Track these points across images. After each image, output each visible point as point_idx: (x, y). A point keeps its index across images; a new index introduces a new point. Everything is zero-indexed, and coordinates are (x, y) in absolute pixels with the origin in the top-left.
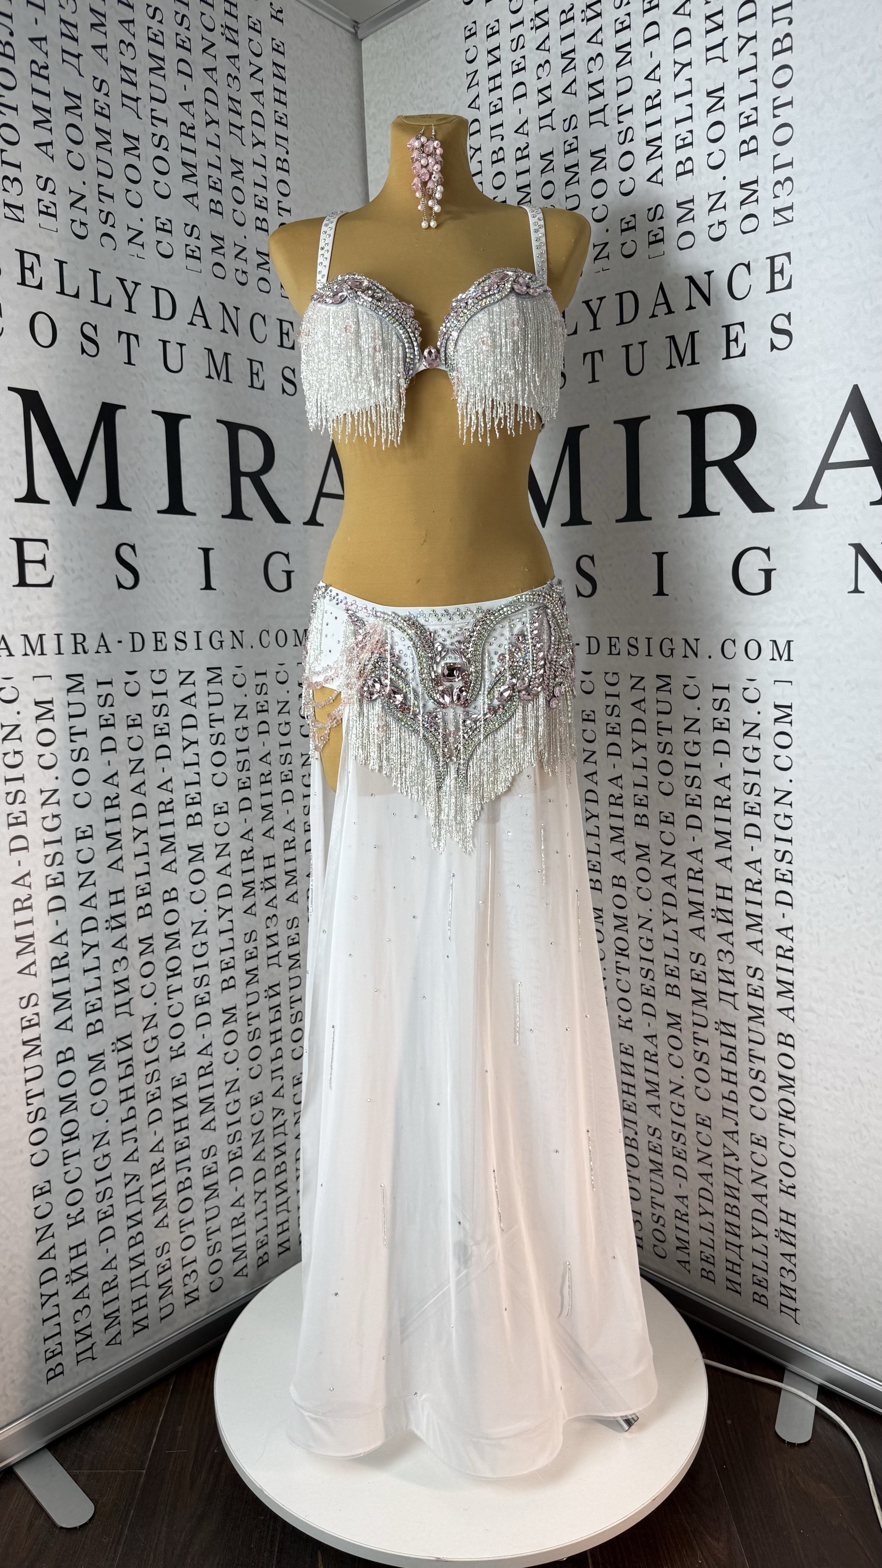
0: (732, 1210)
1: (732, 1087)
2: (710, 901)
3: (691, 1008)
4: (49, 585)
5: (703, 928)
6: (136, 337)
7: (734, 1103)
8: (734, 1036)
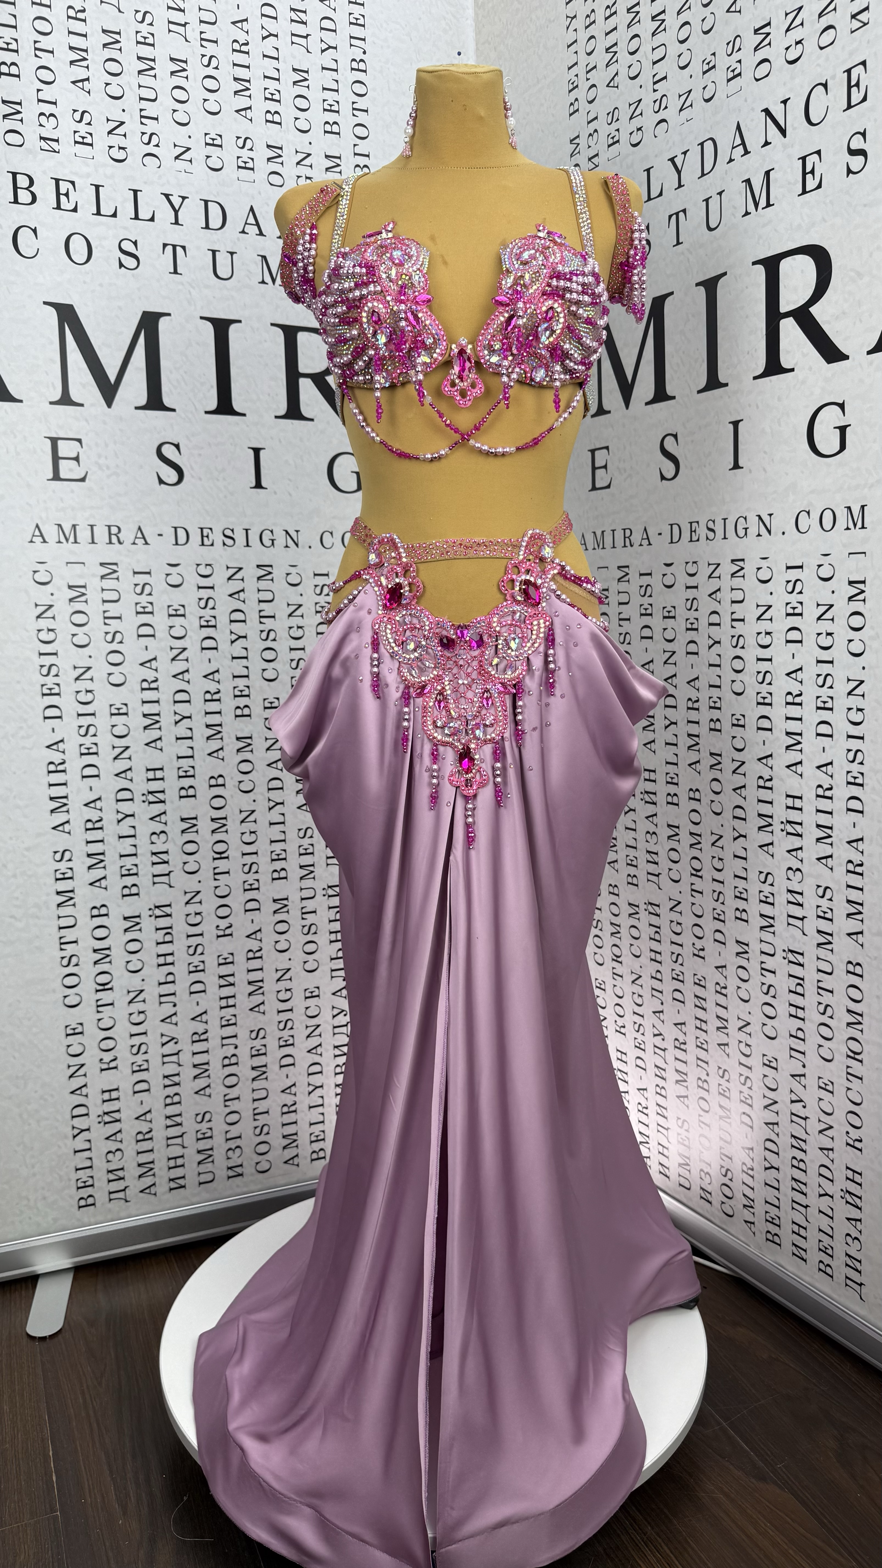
0: (798, 1164)
1: (800, 1024)
2: (780, 813)
3: (758, 934)
4: (83, 480)
5: (772, 844)
6: (184, 248)
7: (802, 1042)
8: (802, 965)
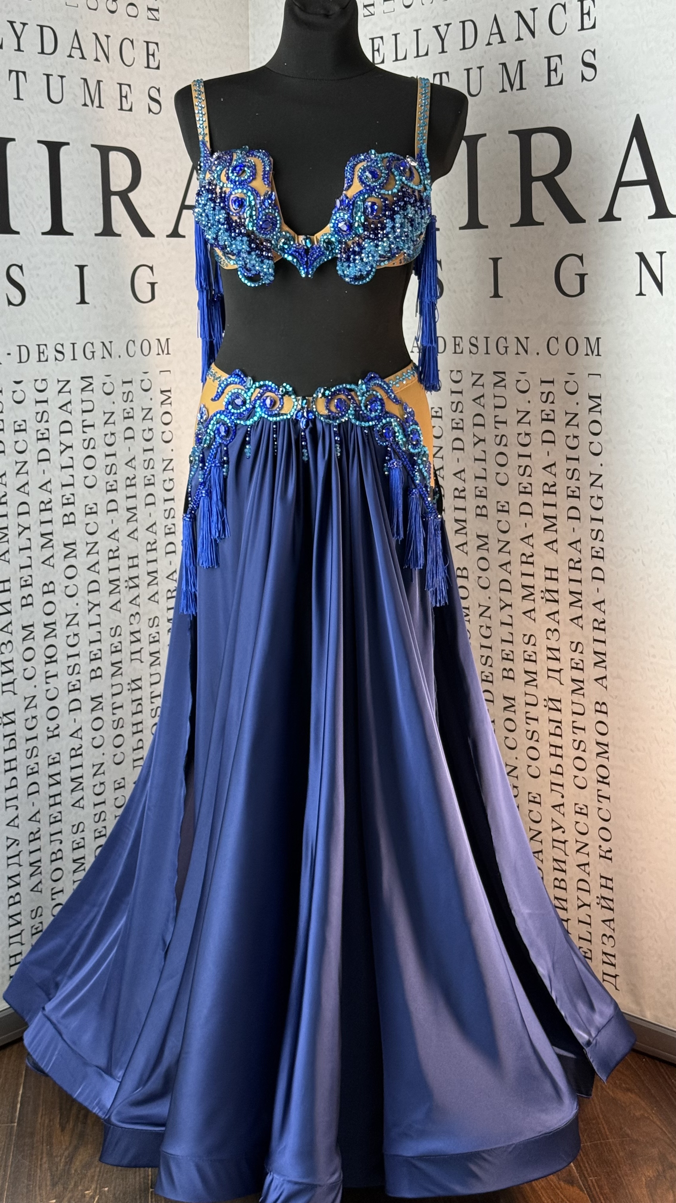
0: (560, 884)
1: (559, 761)
2: (540, 583)
3: (523, 688)
5: (534, 610)
6: (24, 73)
7: (561, 776)
8: (560, 711)
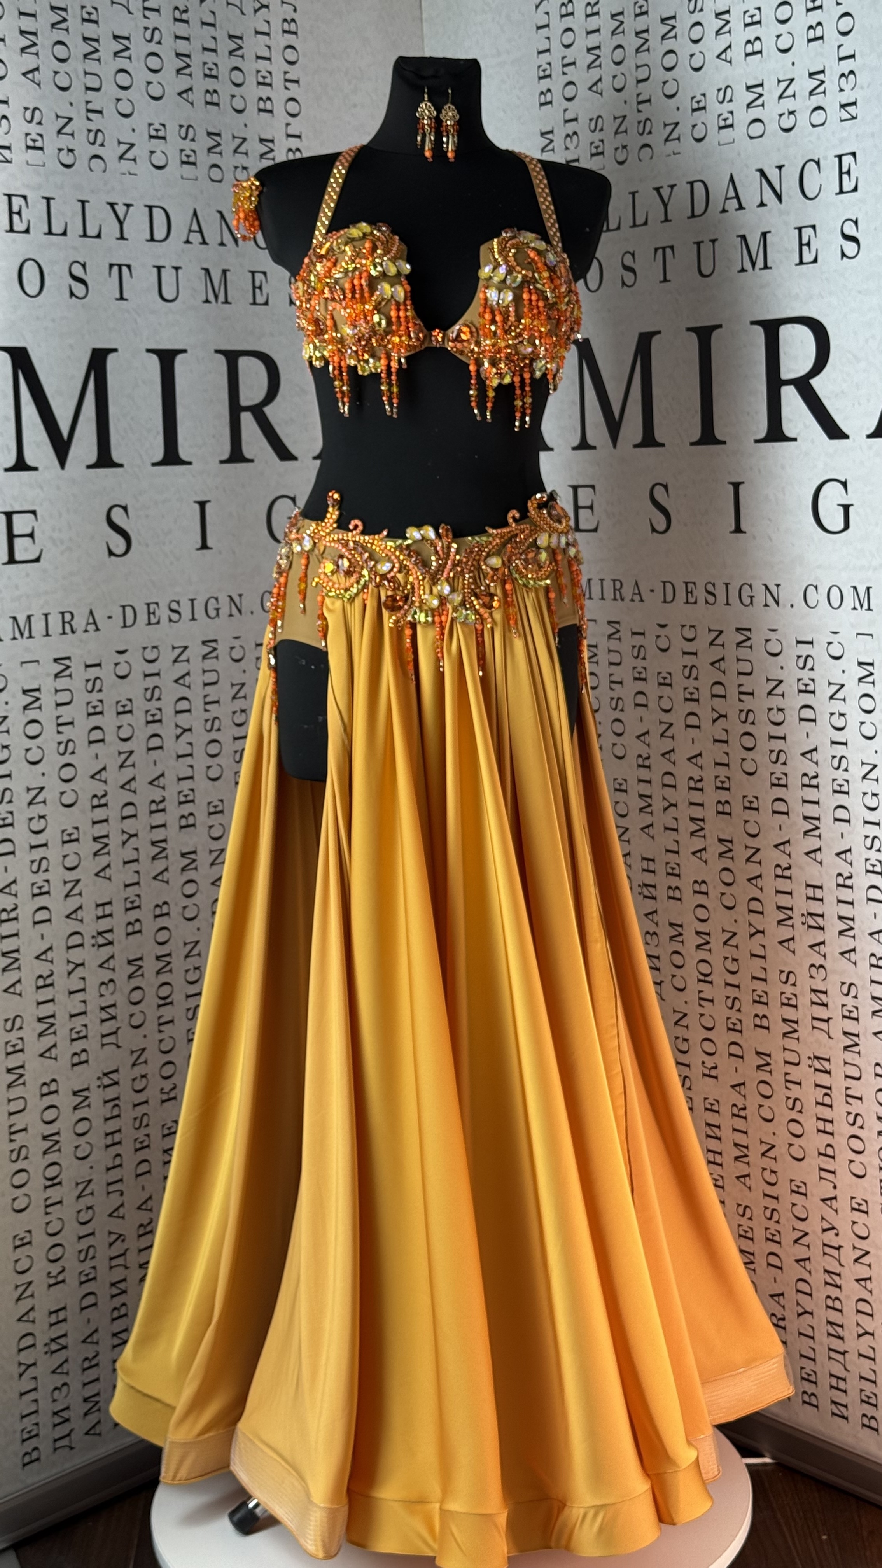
0: (834, 1304)
1: (828, 1139)
2: (800, 904)
3: (781, 1042)
4: (38, 560)
5: (793, 938)
6: (129, 267)
7: (832, 1160)
8: (829, 1073)
